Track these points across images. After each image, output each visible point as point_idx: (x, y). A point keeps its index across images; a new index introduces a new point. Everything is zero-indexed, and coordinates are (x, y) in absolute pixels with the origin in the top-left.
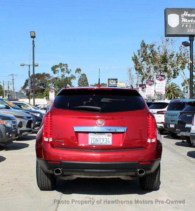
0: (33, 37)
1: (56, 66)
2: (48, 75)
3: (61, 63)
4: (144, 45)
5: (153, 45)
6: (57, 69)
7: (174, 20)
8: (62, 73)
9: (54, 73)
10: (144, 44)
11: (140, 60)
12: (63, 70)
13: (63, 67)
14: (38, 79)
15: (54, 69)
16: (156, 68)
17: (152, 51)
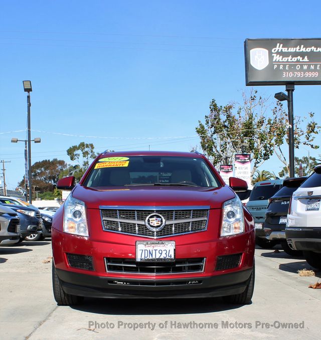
0: (28, 90)
1: (75, 148)
2: (62, 163)
3: (82, 142)
4: (214, 108)
5: (230, 107)
6: (76, 152)
7: (260, 59)
8: (85, 159)
9: (72, 159)
10: (215, 106)
11: (210, 132)
12: (85, 154)
13: (86, 149)
14: (46, 169)
15: (71, 152)
16: (235, 144)
17: (229, 116)
